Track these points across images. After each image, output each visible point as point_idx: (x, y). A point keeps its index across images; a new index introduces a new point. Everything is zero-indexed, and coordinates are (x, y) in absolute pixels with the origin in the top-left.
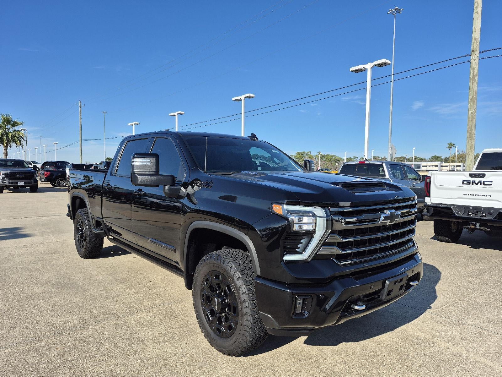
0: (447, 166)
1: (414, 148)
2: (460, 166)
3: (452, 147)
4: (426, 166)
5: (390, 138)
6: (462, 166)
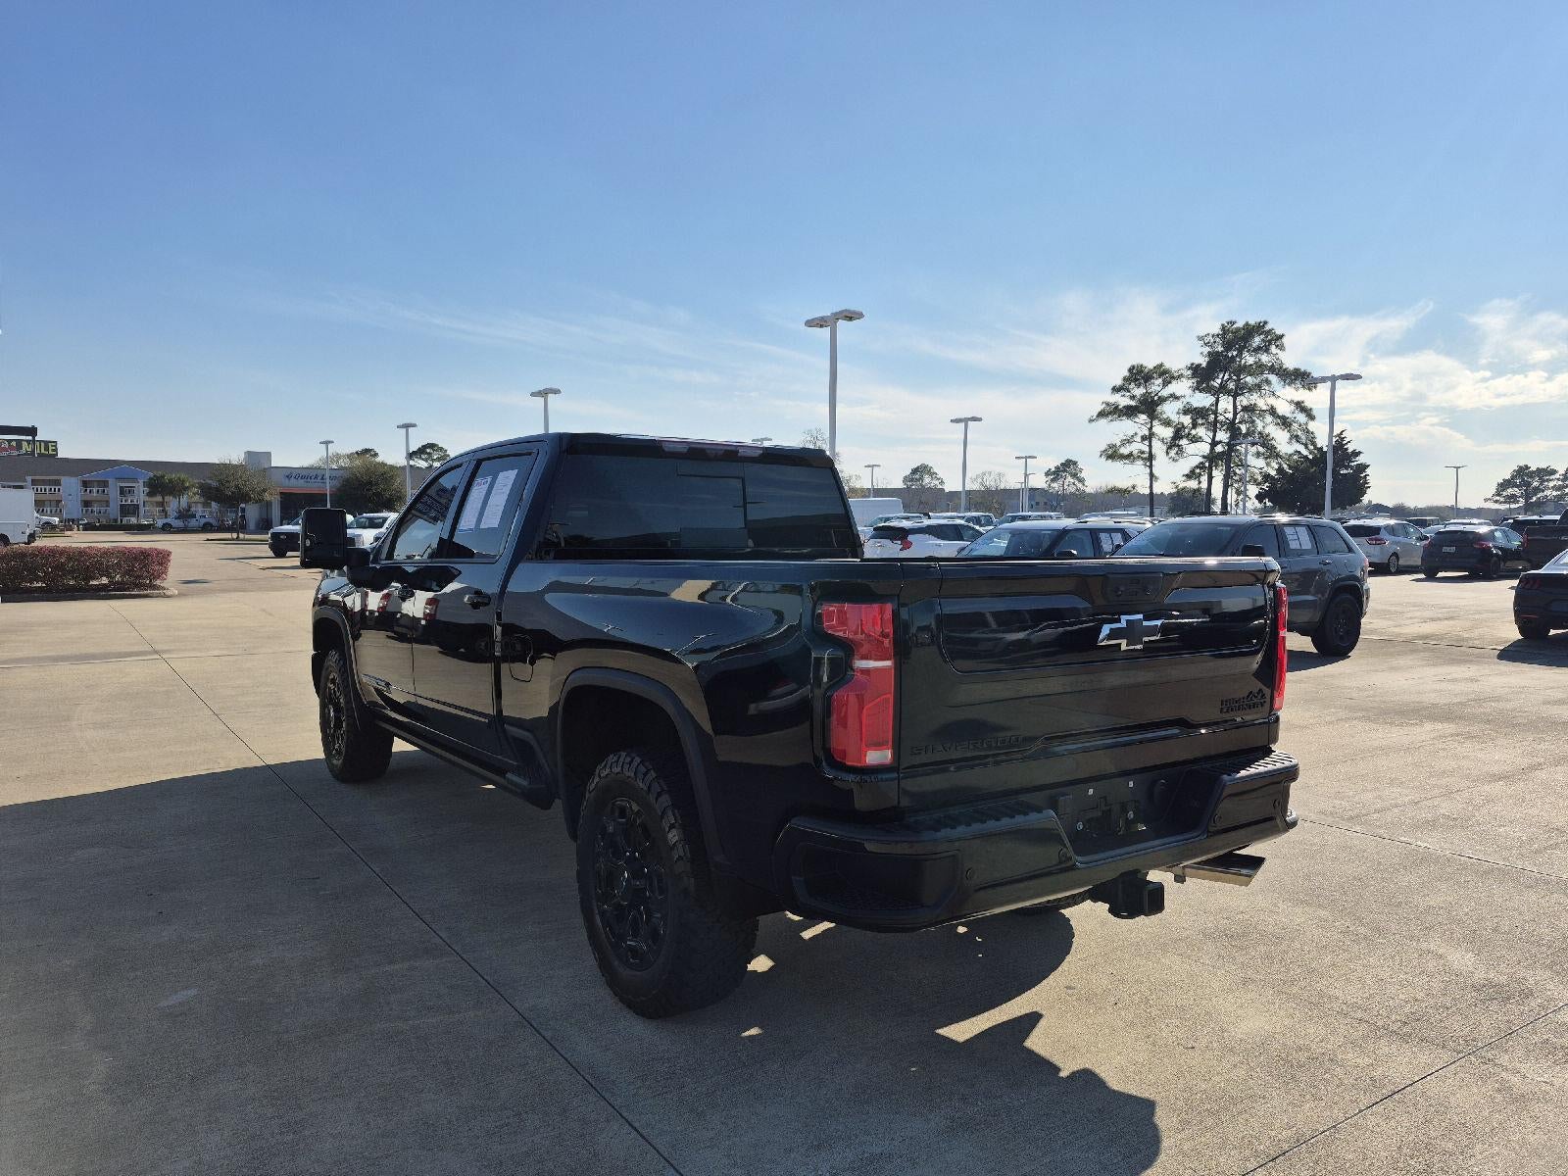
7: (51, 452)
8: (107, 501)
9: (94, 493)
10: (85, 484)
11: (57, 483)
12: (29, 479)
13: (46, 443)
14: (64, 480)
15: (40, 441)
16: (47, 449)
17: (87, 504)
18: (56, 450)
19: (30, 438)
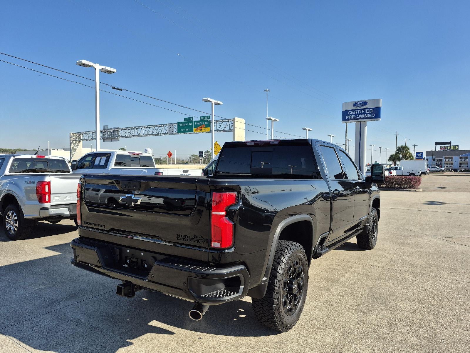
7: (456, 149)
8: (467, 163)
9: (463, 161)
10: (460, 158)
11: (452, 158)
12: (444, 157)
13: (455, 146)
14: (454, 157)
15: (452, 146)
16: (455, 148)
17: (461, 164)
18: (458, 148)
19: (449, 145)
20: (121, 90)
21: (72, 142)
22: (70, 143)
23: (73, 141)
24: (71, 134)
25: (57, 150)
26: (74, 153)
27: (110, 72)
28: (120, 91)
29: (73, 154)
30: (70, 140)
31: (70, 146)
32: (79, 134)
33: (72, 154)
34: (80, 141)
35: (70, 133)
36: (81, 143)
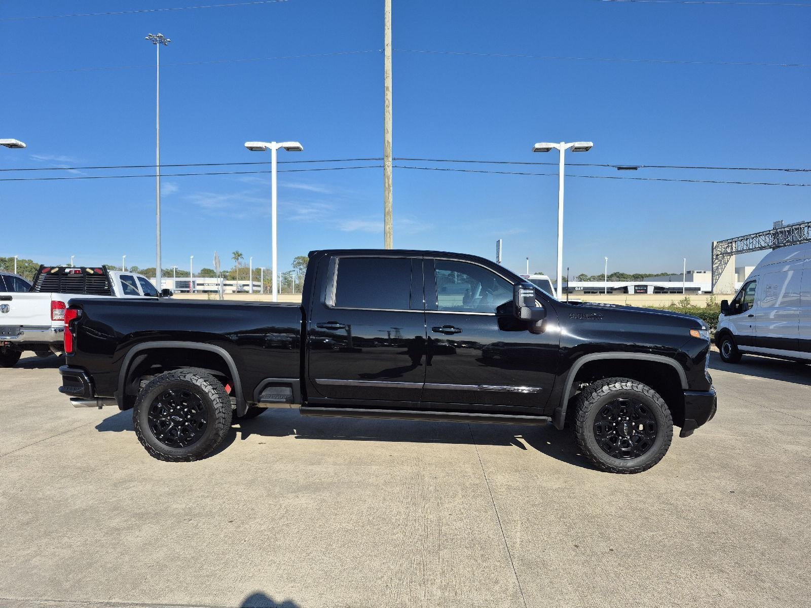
0: (231, 285)
1: (192, 257)
2: (248, 285)
3: (239, 258)
4: (202, 285)
5: (158, 238)
6: (251, 285)
20: (635, 168)
21: (715, 257)
22: (713, 258)
23: (717, 255)
24: (715, 244)
25: (705, 272)
26: (719, 277)
27: (587, 149)
28: (635, 171)
29: (717, 278)
30: (712, 255)
31: (712, 264)
32: (730, 242)
33: (714, 278)
34: (731, 254)
35: (713, 243)
36: (733, 257)
